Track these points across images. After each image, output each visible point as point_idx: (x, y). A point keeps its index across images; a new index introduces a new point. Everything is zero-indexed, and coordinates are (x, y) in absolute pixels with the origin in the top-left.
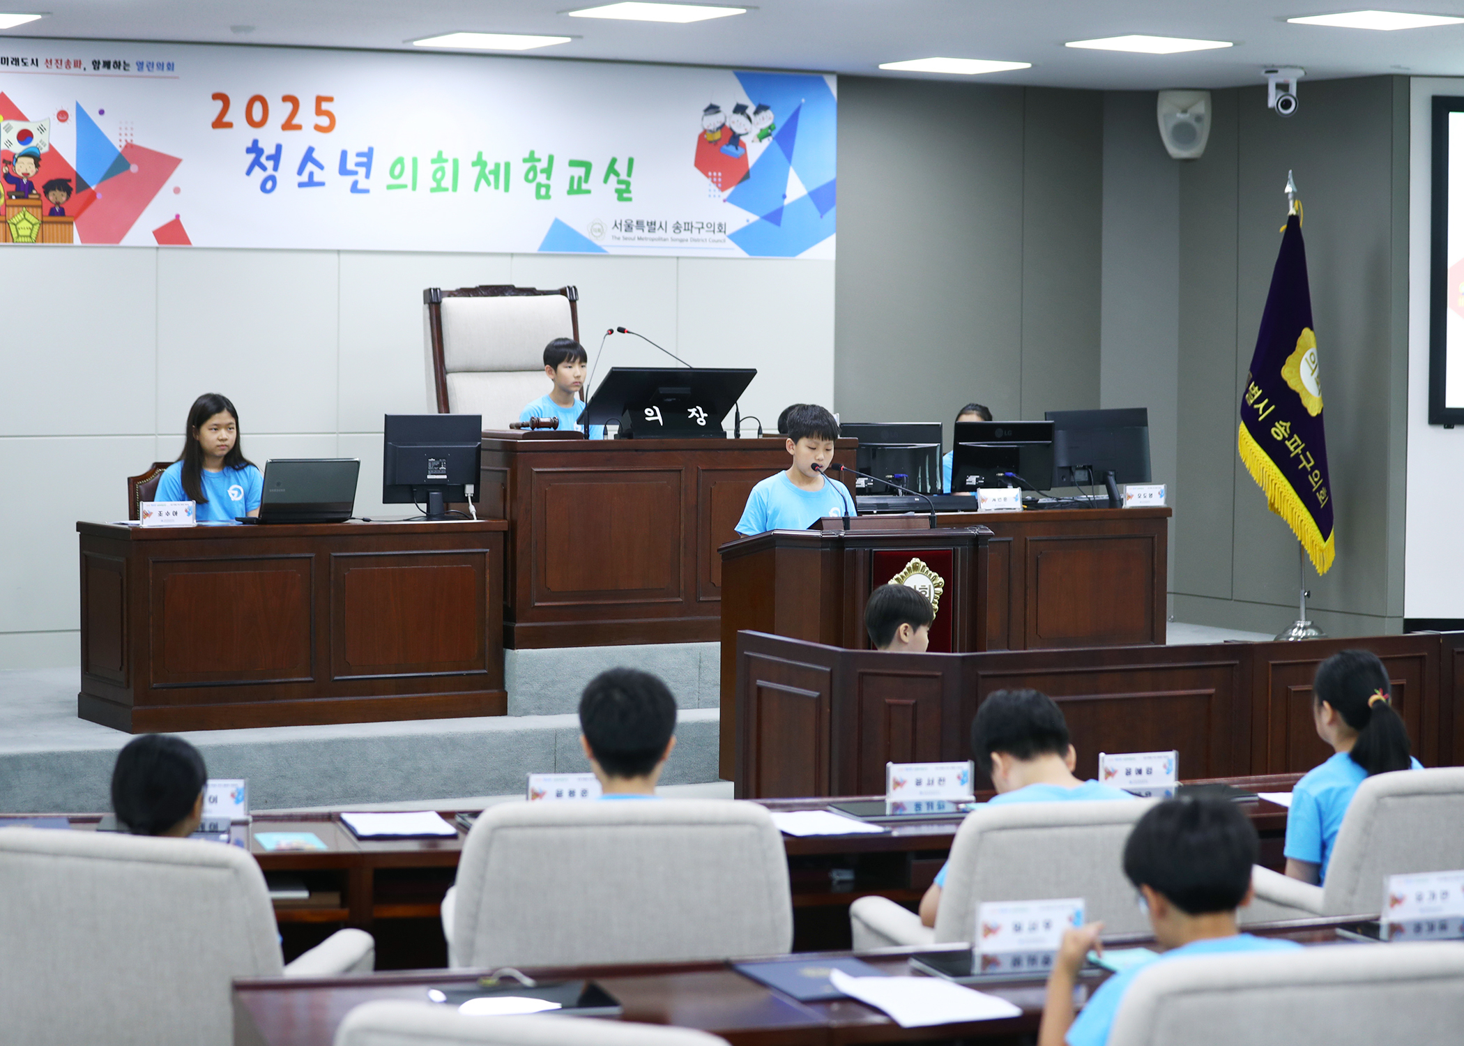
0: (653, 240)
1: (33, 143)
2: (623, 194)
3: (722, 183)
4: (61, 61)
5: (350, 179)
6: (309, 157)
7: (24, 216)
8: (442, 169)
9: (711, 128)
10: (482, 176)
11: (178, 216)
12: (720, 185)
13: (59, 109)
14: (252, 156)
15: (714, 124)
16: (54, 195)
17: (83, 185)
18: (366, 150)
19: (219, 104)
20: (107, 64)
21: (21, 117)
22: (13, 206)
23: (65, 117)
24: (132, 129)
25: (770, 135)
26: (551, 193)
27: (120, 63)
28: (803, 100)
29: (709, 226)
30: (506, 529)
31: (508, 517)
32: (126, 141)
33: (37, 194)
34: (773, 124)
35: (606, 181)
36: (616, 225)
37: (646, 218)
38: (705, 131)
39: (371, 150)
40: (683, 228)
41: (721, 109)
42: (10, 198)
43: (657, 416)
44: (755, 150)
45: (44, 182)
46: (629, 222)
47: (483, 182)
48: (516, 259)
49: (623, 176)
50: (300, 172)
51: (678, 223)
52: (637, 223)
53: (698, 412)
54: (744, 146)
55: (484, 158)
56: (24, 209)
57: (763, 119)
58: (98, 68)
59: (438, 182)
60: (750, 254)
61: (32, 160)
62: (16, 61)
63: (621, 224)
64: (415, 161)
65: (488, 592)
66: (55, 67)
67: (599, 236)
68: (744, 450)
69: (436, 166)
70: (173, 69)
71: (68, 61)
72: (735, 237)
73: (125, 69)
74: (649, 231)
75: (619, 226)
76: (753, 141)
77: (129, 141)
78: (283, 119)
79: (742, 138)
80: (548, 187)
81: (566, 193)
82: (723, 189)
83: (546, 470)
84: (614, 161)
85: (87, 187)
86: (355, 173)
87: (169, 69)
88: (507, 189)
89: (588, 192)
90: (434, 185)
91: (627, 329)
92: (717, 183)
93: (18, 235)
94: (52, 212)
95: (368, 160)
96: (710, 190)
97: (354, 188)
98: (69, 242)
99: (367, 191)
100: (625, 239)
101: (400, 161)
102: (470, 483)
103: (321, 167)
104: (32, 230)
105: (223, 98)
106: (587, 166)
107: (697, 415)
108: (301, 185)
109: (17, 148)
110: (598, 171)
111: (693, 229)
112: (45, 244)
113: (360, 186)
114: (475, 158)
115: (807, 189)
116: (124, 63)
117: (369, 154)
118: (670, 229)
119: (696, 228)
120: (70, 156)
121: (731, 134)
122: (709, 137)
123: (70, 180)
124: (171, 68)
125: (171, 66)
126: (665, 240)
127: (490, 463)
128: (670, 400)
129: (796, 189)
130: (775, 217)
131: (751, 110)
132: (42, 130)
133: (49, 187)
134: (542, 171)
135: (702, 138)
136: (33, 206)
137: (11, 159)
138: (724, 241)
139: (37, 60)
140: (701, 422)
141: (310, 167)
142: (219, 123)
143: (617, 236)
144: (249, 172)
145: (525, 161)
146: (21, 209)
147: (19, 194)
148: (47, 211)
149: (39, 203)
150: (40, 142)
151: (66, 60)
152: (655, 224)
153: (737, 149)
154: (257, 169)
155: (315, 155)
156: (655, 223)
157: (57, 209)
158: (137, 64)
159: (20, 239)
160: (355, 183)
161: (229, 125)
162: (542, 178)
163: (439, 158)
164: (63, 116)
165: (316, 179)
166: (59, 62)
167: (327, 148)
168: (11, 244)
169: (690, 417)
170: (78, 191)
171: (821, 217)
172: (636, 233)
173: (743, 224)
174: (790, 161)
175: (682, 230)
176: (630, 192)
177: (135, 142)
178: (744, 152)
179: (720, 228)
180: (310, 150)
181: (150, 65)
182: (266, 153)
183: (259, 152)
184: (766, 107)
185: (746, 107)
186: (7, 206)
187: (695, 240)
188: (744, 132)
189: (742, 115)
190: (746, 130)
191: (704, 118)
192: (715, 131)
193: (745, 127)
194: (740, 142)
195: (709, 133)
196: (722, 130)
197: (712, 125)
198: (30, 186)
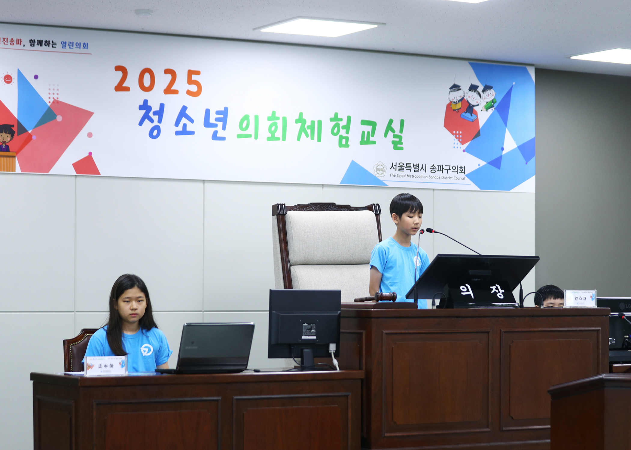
0: (417, 177)
2: (397, 145)
3: (462, 138)
4: (7, 39)
5: (212, 130)
6: (183, 113)
8: (275, 124)
9: (455, 100)
10: (302, 130)
11: (90, 154)
12: (461, 140)
13: (6, 74)
14: (143, 112)
16: (2, 136)
17: (22, 130)
18: (223, 110)
19: (120, 74)
20: (40, 43)
23: (10, 80)
24: (58, 90)
25: (493, 106)
26: (349, 143)
27: (49, 41)
28: (514, 83)
29: (454, 168)
30: (363, 376)
31: (364, 368)
32: (54, 98)
34: (494, 98)
35: (386, 135)
36: (392, 166)
37: (413, 162)
38: (451, 102)
39: (226, 109)
40: (438, 170)
41: (460, 88)
43: (469, 291)
44: (483, 117)
46: (401, 164)
47: (303, 134)
48: (325, 189)
49: (397, 132)
50: (177, 124)
51: (433, 165)
52: (407, 164)
53: (497, 289)
54: (476, 113)
55: (304, 117)
57: (488, 95)
58: (34, 45)
59: (273, 133)
60: (481, 189)
63: (396, 166)
64: (256, 117)
65: (350, 426)
66: (3, 43)
68: (533, 316)
69: (271, 122)
70: (87, 48)
71: (12, 39)
72: (469, 176)
73: (53, 47)
74: (414, 171)
75: (395, 167)
76: (482, 111)
77: (56, 98)
78: (165, 87)
79: (475, 108)
80: (347, 139)
81: (359, 142)
82: (463, 143)
83: (392, 332)
84: (391, 121)
85: (27, 131)
86: (216, 126)
87: (84, 48)
88: (319, 140)
89: (374, 143)
90: (270, 135)
91: (434, 229)
92: (459, 139)
96: (454, 144)
97: (215, 137)
98: (12, 171)
99: (223, 139)
100: (399, 176)
101: (246, 118)
102: (333, 342)
103: (192, 121)
105: (123, 70)
106: (373, 124)
107: (497, 291)
108: (178, 133)
110: (381, 128)
111: (443, 169)
113: (218, 135)
114: (298, 118)
115: (516, 144)
116: (53, 42)
117: (225, 112)
118: (428, 170)
119: (445, 169)
120: (13, 108)
121: (468, 105)
122: (454, 107)
123: (13, 126)
124: (86, 47)
125: (86, 46)
126: (425, 177)
127: (347, 327)
128: (476, 280)
129: (510, 144)
130: (496, 163)
131: (480, 89)
134: (343, 127)
135: (449, 106)
138: (464, 179)
140: (500, 295)
141: (184, 120)
142: (120, 87)
143: (394, 174)
144: (141, 123)
145: (331, 120)
151: (11, 39)
152: (418, 167)
153: (471, 115)
154: (146, 121)
155: (187, 112)
156: (418, 165)
157: (4, 146)
158: (62, 43)
160: (215, 133)
161: (127, 89)
162: (343, 132)
163: (273, 117)
164: (8, 79)
165: (188, 129)
166: (6, 40)
167: (196, 108)
169: (492, 292)
170: (18, 135)
171: (526, 163)
172: (406, 172)
173: (478, 167)
174: (506, 126)
175: (436, 170)
176: (402, 144)
177: (59, 100)
178: (476, 118)
179: (461, 170)
180: (184, 108)
181: (71, 44)
182: (153, 110)
183: (148, 109)
187: (447, 178)
188: (476, 104)
189: (474, 92)
190: (477, 102)
191: (450, 93)
192: (457, 102)
193: (477, 100)
194: (473, 110)
195: (454, 103)
196: (462, 102)
197: (456, 98)
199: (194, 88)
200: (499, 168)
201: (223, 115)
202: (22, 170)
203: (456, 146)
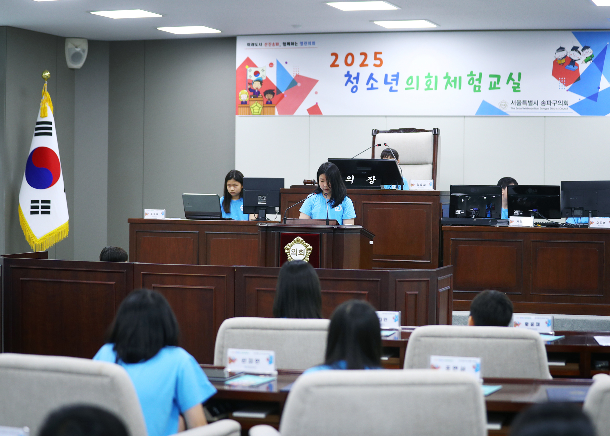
0: (531, 109)
1: (260, 76)
2: (516, 89)
3: (565, 82)
4: (271, 43)
5: (389, 86)
6: (371, 77)
7: (256, 104)
8: (430, 81)
9: (560, 58)
10: (448, 83)
11: (317, 103)
12: (565, 83)
13: (270, 62)
14: (347, 78)
15: (561, 56)
16: (268, 96)
17: (279, 92)
18: (396, 73)
19: (334, 57)
20: (289, 44)
21: (255, 66)
22: (252, 101)
23: (272, 65)
24: (298, 69)
25: (591, 60)
26: (481, 89)
27: (293, 43)
28: (608, 43)
29: (560, 102)
32: (296, 74)
33: (261, 96)
34: (592, 54)
35: (508, 83)
37: (528, 99)
38: (557, 59)
39: (398, 73)
40: (547, 103)
41: (565, 49)
42: (251, 97)
43: (351, 180)
44: (583, 67)
45: (264, 91)
46: (519, 101)
47: (449, 85)
48: (466, 118)
49: (516, 81)
50: (367, 84)
51: (543, 101)
52: (523, 101)
54: (578, 65)
55: (449, 75)
56: (256, 102)
57: (587, 52)
58: (285, 45)
59: (428, 86)
60: (581, 115)
61: (259, 83)
62: (253, 44)
63: (515, 102)
64: (418, 77)
66: (269, 46)
67: (505, 108)
69: (427, 79)
70: (315, 44)
71: (273, 43)
72: (574, 107)
73: (296, 45)
74: (529, 105)
75: (514, 103)
77: (297, 74)
78: (360, 63)
79: (576, 62)
80: (479, 87)
81: (488, 89)
82: (566, 85)
84: (511, 74)
85: (281, 93)
86: (391, 83)
88: (460, 88)
89: (499, 88)
90: (426, 87)
92: (563, 83)
93: (254, 112)
94: (267, 103)
95: (397, 78)
96: (560, 86)
97: (391, 90)
98: (274, 114)
99: (396, 91)
100: (518, 109)
101: (411, 78)
103: (377, 81)
104: (259, 110)
105: (335, 55)
106: (498, 77)
108: (368, 89)
109: (254, 78)
110: (504, 79)
111: (551, 104)
112: (264, 115)
113: (393, 89)
114: (445, 75)
116: (295, 43)
117: (397, 75)
118: (540, 104)
119: (553, 103)
120: (274, 81)
121: (571, 60)
122: (559, 62)
123: (274, 90)
125: (314, 43)
126: (537, 109)
128: (364, 173)
129: (605, 84)
130: (594, 97)
131: (580, 49)
132: (263, 70)
133: (266, 93)
134: (477, 80)
135: (555, 62)
136: (260, 101)
137: (250, 82)
138: (568, 109)
139: (261, 44)
142: (333, 65)
143: (514, 107)
144: (346, 85)
145: (468, 75)
146: (255, 102)
147: (254, 96)
148: (265, 102)
149: (262, 99)
152: (532, 102)
153: (574, 67)
154: (349, 83)
155: (374, 76)
156: (532, 101)
157: (269, 101)
158: (300, 43)
159: (255, 114)
160: (391, 88)
161: (338, 66)
162: (476, 83)
163: (429, 76)
165: (374, 86)
167: (379, 74)
168: (251, 115)
169: (368, 180)
172: (523, 106)
173: (578, 101)
174: (602, 72)
175: (546, 104)
176: (519, 88)
177: (300, 74)
178: (577, 68)
179: (565, 103)
180: (372, 75)
181: (306, 43)
182: (353, 76)
183: (351, 76)
184: (588, 47)
185: (578, 48)
186: (249, 101)
187: (554, 109)
188: (577, 59)
189: (575, 51)
190: (578, 58)
191: (556, 53)
192: (562, 58)
193: (578, 56)
194: (575, 64)
195: (559, 60)
196: (566, 58)
197: (560, 56)
198: (259, 93)
201: (396, 77)
202: (279, 113)
203: (561, 87)
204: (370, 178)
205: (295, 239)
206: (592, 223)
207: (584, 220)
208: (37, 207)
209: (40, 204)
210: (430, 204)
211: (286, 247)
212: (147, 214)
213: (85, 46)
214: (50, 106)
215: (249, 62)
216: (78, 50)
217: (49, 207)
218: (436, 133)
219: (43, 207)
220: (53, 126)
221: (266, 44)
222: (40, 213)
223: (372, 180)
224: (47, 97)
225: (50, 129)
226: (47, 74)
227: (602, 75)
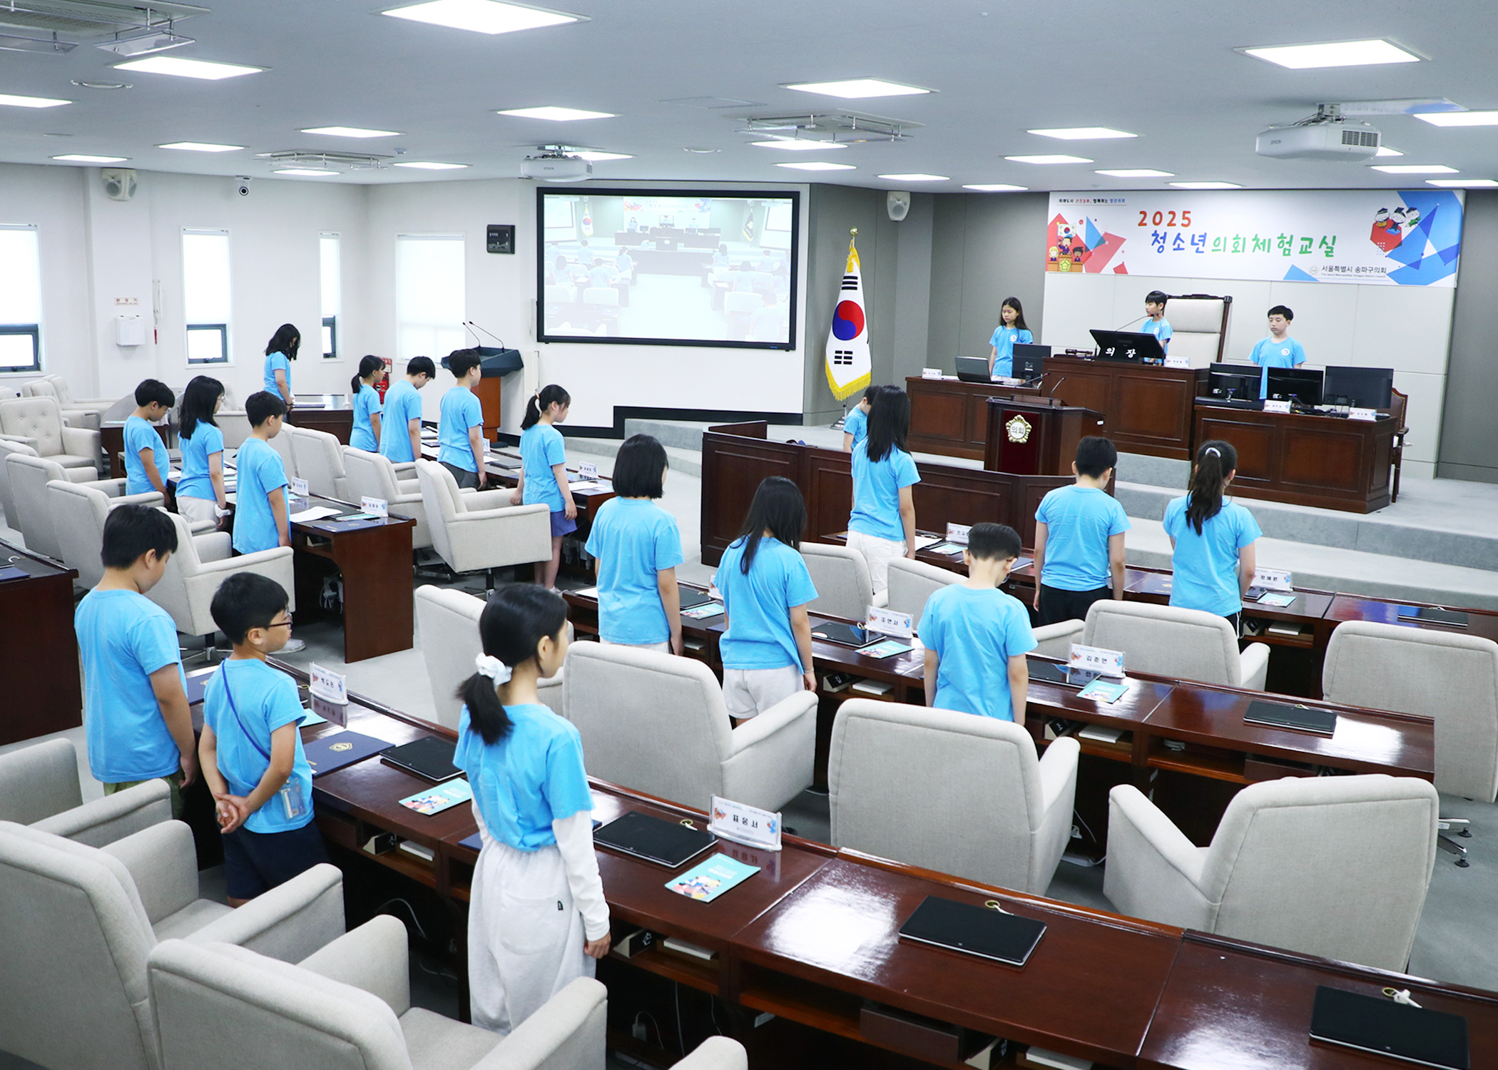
0: (1344, 275)
1: (1070, 233)
2: (1329, 253)
3: (1384, 248)
4: (1082, 200)
5: (1196, 247)
6: (1178, 237)
7: (1065, 261)
8: (1238, 242)
9: (1381, 220)
10: (1257, 245)
11: (1123, 262)
13: (1080, 219)
14: (1154, 237)
15: (1382, 218)
16: (1076, 253)
17: (1087, 249)
18: (1203, 234)
19: (1142, 216)
20: (1099, 201)
21: (1067, 223)
22: (1061, 257)
23: (1082, 222)
24: (1107, 227)
26: (1291, 253)
27: (1104, 200)
28: (1439, 204)
29: (1376, 269)
32: (1105, 231)
33: (1070, 253)
34: (1419, 217)
35: (1320, 247)
36: (1324, 268)
37: (1341, 265)
38: (1377, 222)
39: (1205, 234)
40: (1361, 270)
41: (1388, 210)
42: (1060, 254)
43: (1112, 351)
44: (1406, 231)
45: (1073, 248)
46: (1331, 267)
47: (1257, 248)
48: (1273, 283)
49: (1330, 245)
50: (1174, 244)
51: (1358, 267)
52: (1336, 267)
53: (1132, 351)
54: (1400, 229)
55: (1258, 237)
57: (1413, 214)
58: (1096, 202)
59: (1236, 248)
60: (1399, 284)
61: (1069, 240)
62: (1065, 200)
63: (1327, 267)
64: (1225, 238)
66: (1080, 202)
67: (1315, 273)
69: (1235, 241)
71: (1085, 199)
72: (1391, 275)
73: (1106, 202)
74: (1342, 271)
75: (1326, 269)
76: (1405, 227)
78: (1168, 222)
79: (1399, 225)
80: (1289, 250)
81: (1299, 252)
82: (1385, 251)
84: (1325, 237)
85: (1089, 250)
86: (1198, 244)
88: (1268, 252)
89: (1311, 252)
90: (1234, 249)
92: (1382, 248)
94: (1076, 260)
96: (1378, 251)
97: (1197, 251)
98: (1081, 272)
99: (1203, 252)
100: (1329, 275)
103: (1183, 242)
104: (1067, 267)
105: (1144, 213)
106: (1311, 240)
108: (1174, 249)
109: (1064, 235)
110: (1316, 243)
111: (1367, 270)
112: (1072, 273)
113: (1200, 250)
114: (1254, 237)
115: (1437, 250)
116: (1106, 199)
117: (1204, 236)
118: (1354, 270)
120: (1083, 239)
122: (1379, 225)
123: (1082, 247)
125: (1123, 201)
126: (1350, 275)
129: (1430, 250)
130: (1416, 265)
131: (1404, 211)
132: (1073, 227)
133: (1075, 250)
134: (1287, 243)
135: (1374, 225)
136: (1068, 258)
137: (1061, 239)
138: (1385, 276)
139: (1073, 200)
141: (1178, 242)
142: (1142, 224)
143: (1325, 273)
144: (1152, 244)
145: (1279, 238)
146: (1064, 259)
147: (1064, 253)
148: (1074, 259)
149: (1071, 256)
150: (1072, 233)
152: (1345, 268)
153: (1396, 230)
154: (1156, 243)
155: (1181, 237)
158: (1111, 200)
159: (1063, 270)
160: (1198, 248)
161: (1145, 224)
162: (1287, 246)
163: (1237, 237)
165: (1181, 247)
167: (1186, 234)
168: (1060, 272)
170: (1086, 252)
171: (1446, 264)
172: (1335, 272)
173: (1398, 268)
174: (1427, 235)
176: (1333, 252)
177: (1109, 232)
178: (1400, 232)
179: (1383, 270)
180: (1179, 234)
181: (1115, 200)
182: (1160, 236)
183: (1158, 235)
184: (1414, 209)
185: (1403, 209)
186: (1059, 257)
187: (1368, 276)
189: (1400, 213)
190: (1402, 220)
191: (1377, 215)
192: (1383, 221)
194: (1398, 227)
195: (1380, 223)
196: (1388, 220)
198: (1068, 249)
199: (1186, 222)
200: (1418, 268)
201: (1203, 238)
202: (1086, 271)
203: (1379, 253)
204: (1130, 351)
205: (1016, 417)
206: (1352, 413)
207: (1345, 409)
208: (840, 358)
209: (843, 355)
210: (1184, 383)
211: (1007, 424)
212: (925, 373)
213: (908, 200)
214: (856, 261)
215: (1060, 218)
216: (900, 202)
217: (851, 358)
218: (1227, 302)
219: (845, 358)
220: (859, 281)
221: (1077, 200)
222: (842, 363)
223: (1131, 353)
224: (854, 251)
225: (856, 283)
226: (854, 230)
227: (1428, 241)
